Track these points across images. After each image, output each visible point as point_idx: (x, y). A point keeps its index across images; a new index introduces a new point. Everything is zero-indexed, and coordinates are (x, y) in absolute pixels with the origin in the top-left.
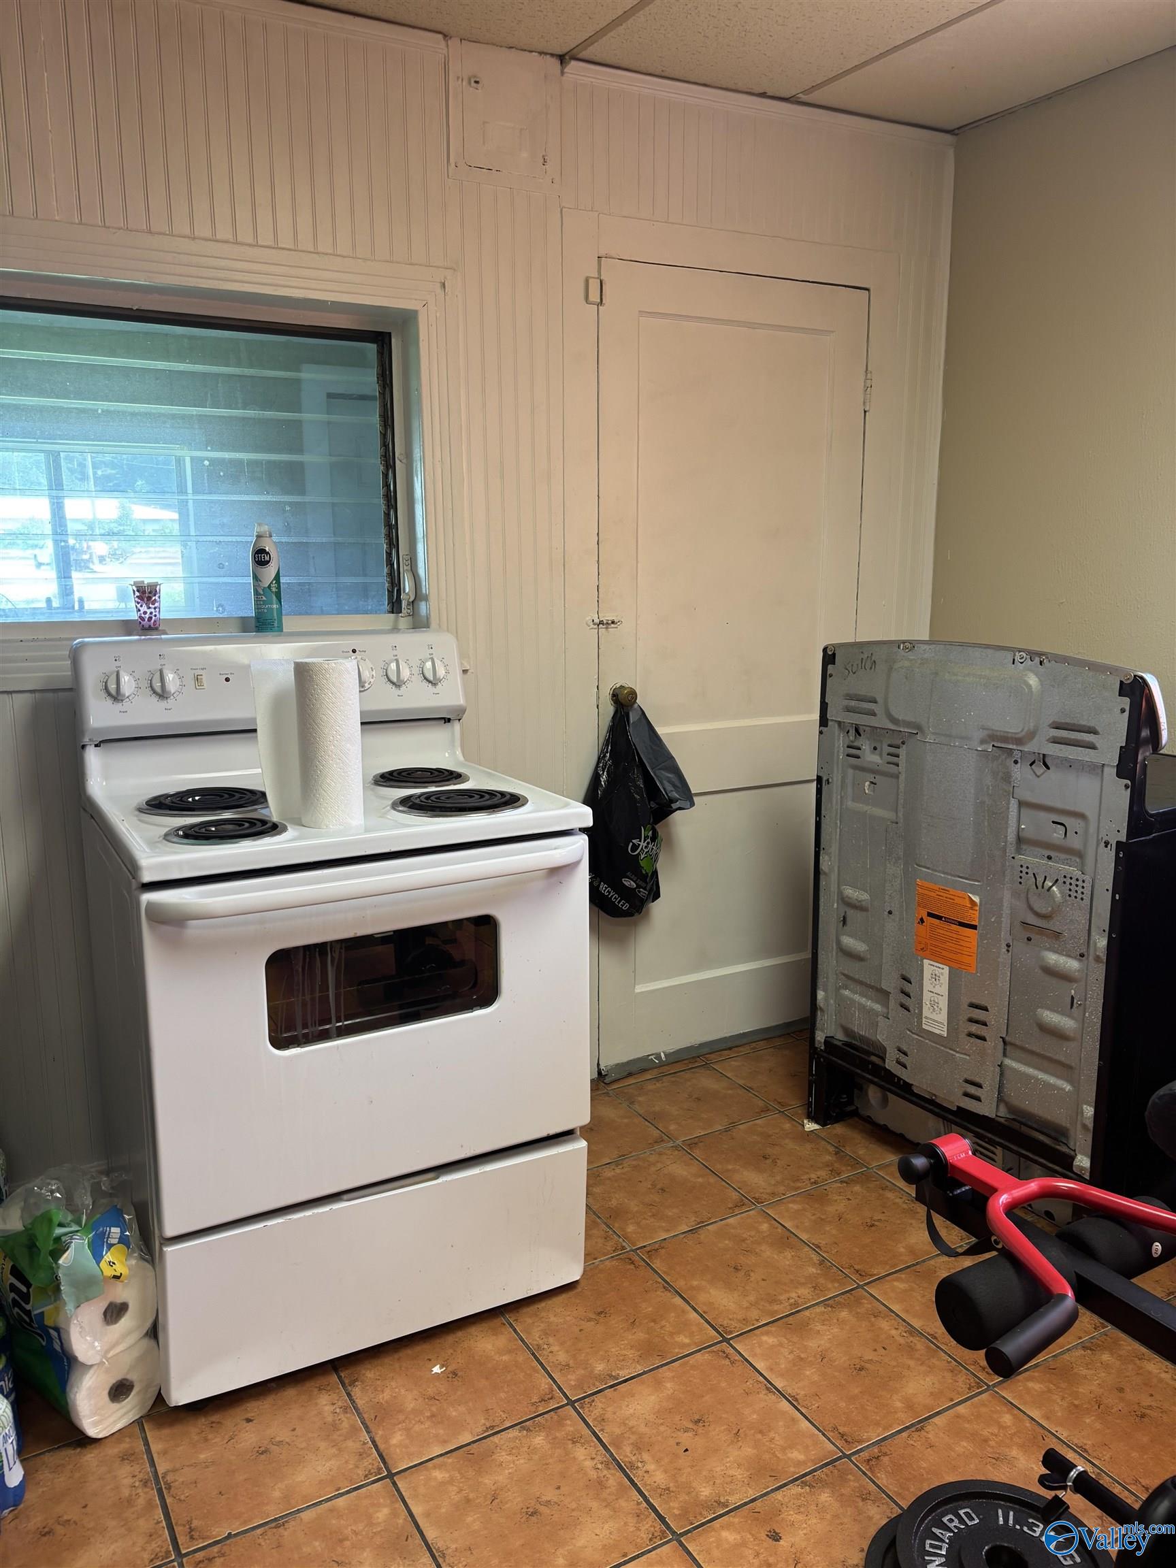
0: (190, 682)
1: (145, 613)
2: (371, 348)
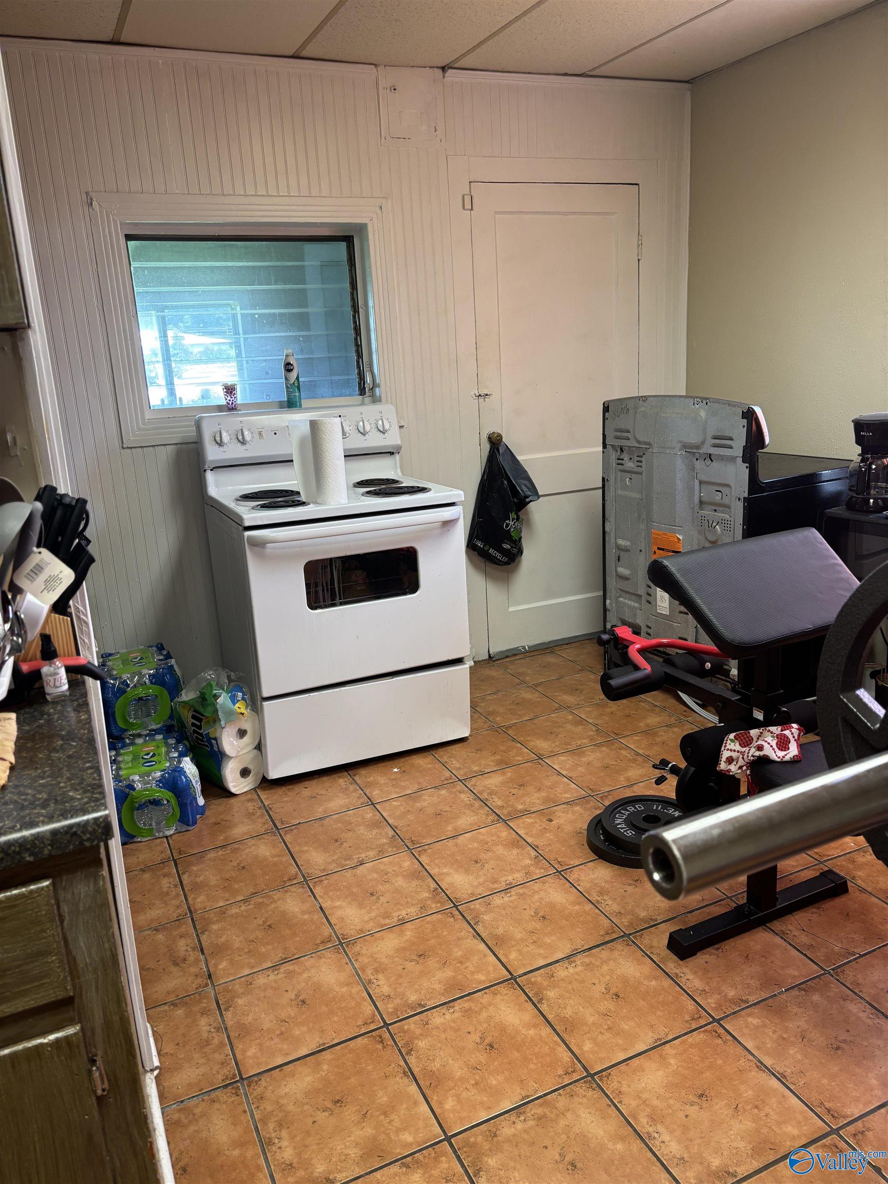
0: (257, 436)
1: (230, 400)
2: (343, 245)
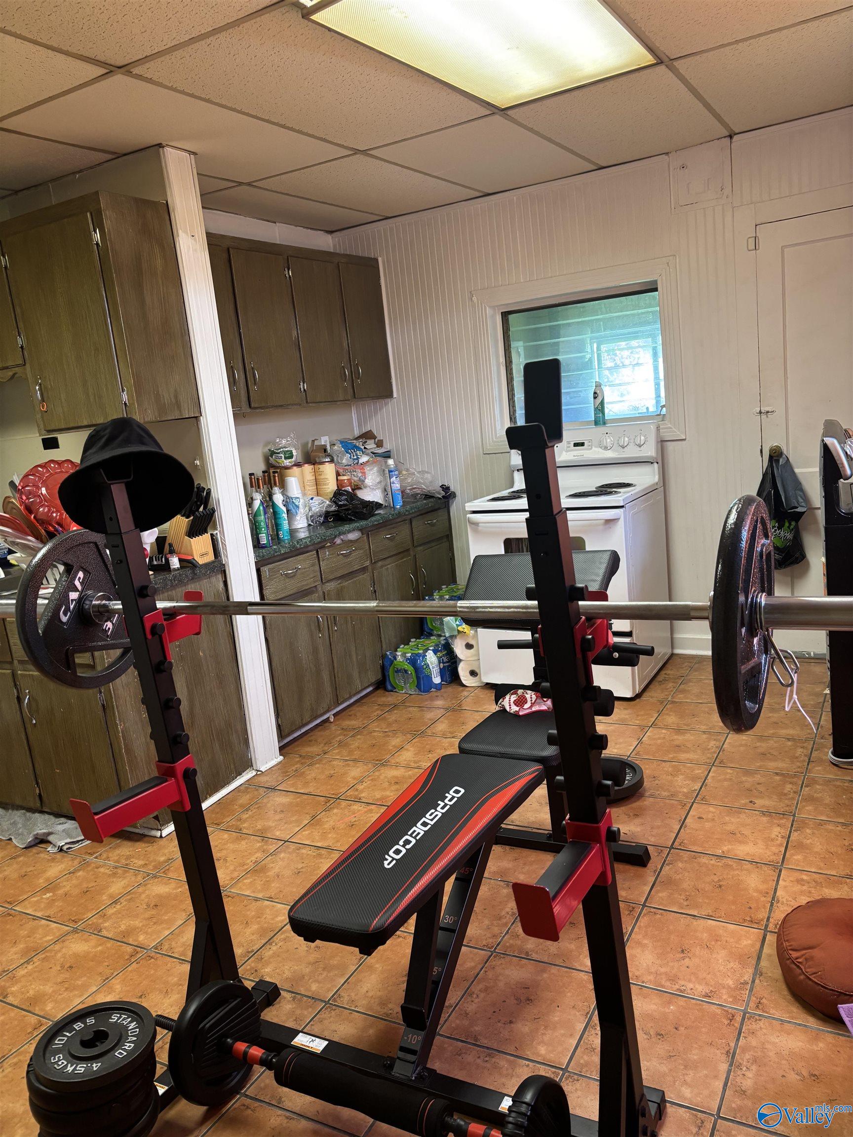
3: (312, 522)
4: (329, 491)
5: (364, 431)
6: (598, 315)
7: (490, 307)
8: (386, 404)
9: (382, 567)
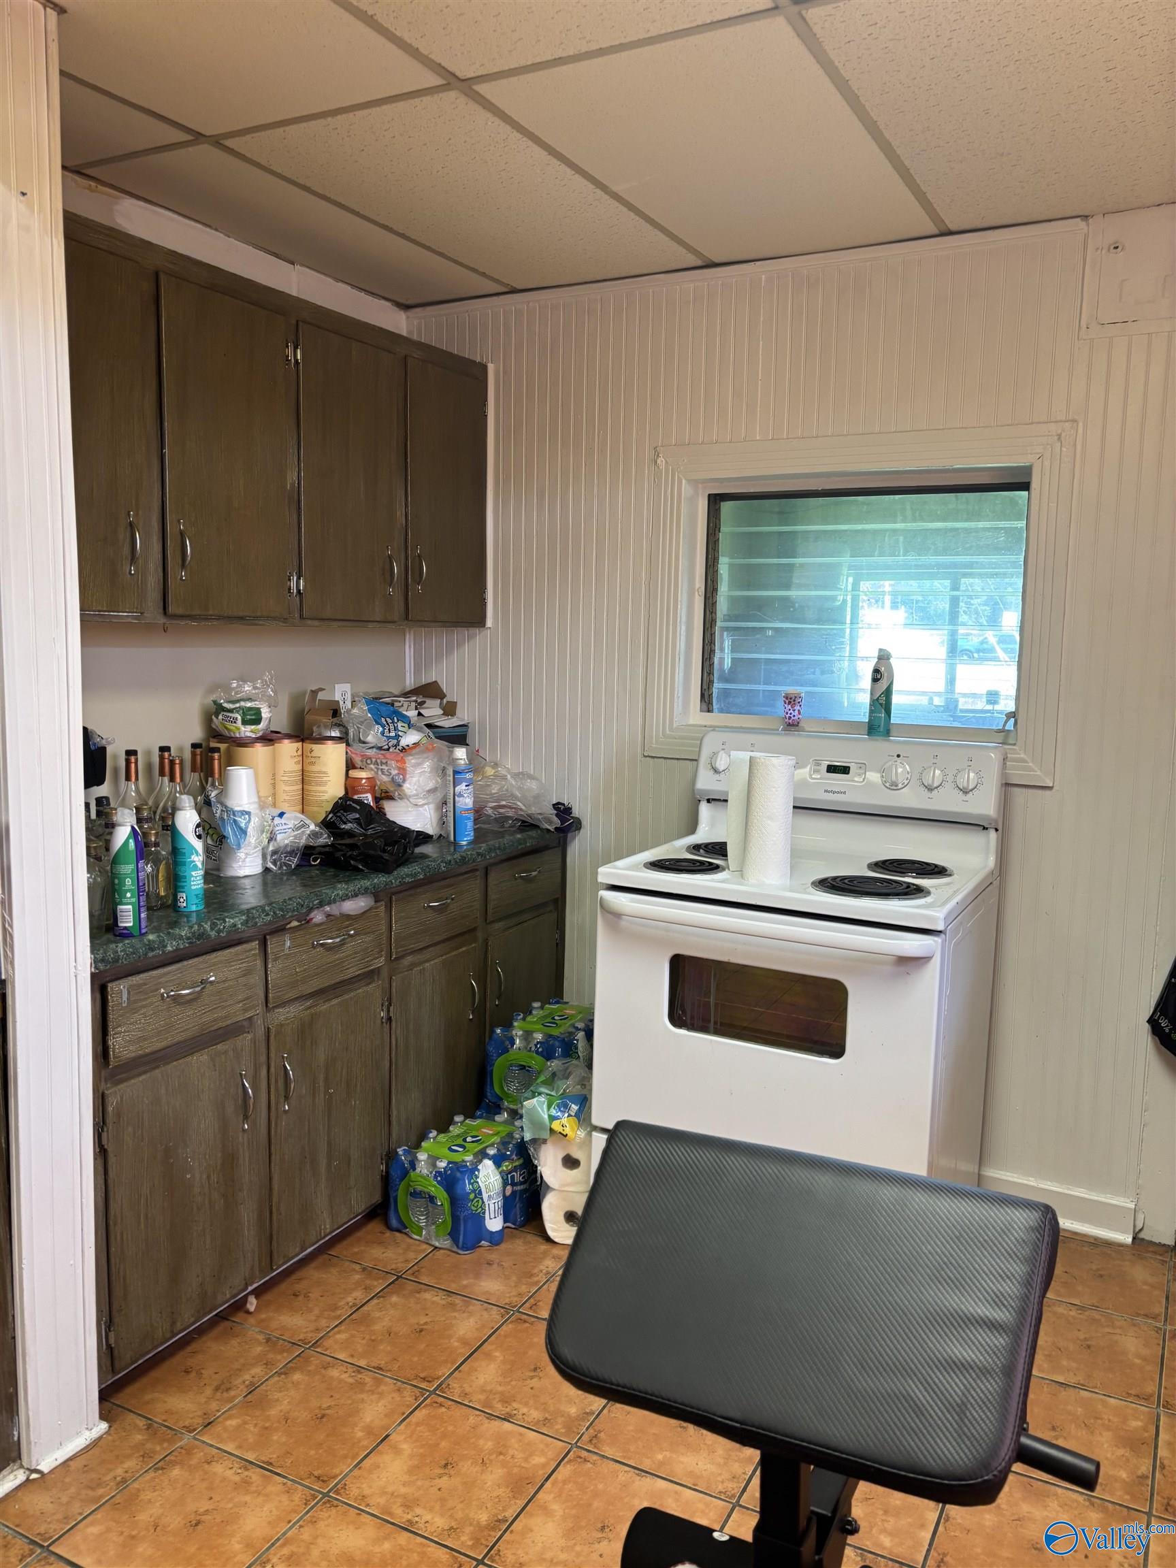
1: (790, 713)
3: (274, 863)
4: (326, 797)
5: (424, 682)
6: (895, 522)
7: (689, 481)
8: (470, 637)
9: (412, 966)
